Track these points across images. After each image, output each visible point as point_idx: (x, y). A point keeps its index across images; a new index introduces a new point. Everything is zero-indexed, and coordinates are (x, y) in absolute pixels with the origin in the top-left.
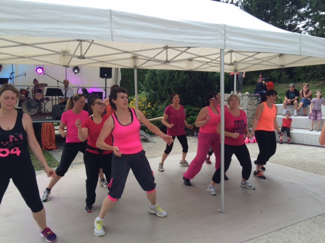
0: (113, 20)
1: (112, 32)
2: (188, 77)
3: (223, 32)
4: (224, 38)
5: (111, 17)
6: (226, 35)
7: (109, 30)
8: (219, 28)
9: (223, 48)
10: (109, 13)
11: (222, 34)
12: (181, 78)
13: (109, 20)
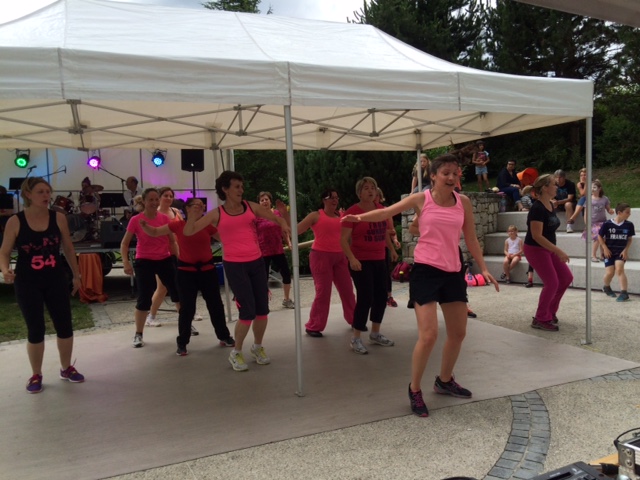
0: (64, 65)
2: (361, 164)
3: (286, 76)
4: (287, 86)
5: (60, 61)
6: (292, 80)
7: (58, 82)
8: (278, 70)
9: (288, 104)
10: (56, 54)
11: (283, 79)
12: (347, 167)
13: (56, 65)
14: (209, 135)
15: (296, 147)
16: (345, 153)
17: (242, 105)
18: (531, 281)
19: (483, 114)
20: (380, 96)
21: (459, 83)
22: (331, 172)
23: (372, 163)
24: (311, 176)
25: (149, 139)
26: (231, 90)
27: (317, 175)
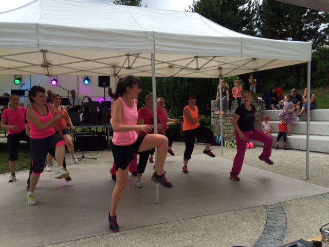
0: (39, 32)
1: (38, 42)
2: (190, 85)
3: (152, 39)
4: (153, 44)
5: (37, 30)
6: (156, 41)
7: (36, 41)
8: (148, 35)
9: (153, 53)
10: (35, 26)
11: (151, 40)
12: (183, 86)
13: (36, 32)
14: (112, 69)
15: (157, 76)
16: (182, 79)
17: (130, 53)
18: (278, 146)
19: (254, 59)
20: (201, 50)
21: (242, 43)
22: (175, 88)
23: (196, 84)
24: (165, 90)
25: (82, 71)
26: (124, 46)
27: (168, 90)
